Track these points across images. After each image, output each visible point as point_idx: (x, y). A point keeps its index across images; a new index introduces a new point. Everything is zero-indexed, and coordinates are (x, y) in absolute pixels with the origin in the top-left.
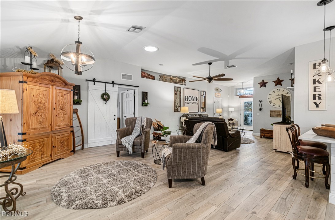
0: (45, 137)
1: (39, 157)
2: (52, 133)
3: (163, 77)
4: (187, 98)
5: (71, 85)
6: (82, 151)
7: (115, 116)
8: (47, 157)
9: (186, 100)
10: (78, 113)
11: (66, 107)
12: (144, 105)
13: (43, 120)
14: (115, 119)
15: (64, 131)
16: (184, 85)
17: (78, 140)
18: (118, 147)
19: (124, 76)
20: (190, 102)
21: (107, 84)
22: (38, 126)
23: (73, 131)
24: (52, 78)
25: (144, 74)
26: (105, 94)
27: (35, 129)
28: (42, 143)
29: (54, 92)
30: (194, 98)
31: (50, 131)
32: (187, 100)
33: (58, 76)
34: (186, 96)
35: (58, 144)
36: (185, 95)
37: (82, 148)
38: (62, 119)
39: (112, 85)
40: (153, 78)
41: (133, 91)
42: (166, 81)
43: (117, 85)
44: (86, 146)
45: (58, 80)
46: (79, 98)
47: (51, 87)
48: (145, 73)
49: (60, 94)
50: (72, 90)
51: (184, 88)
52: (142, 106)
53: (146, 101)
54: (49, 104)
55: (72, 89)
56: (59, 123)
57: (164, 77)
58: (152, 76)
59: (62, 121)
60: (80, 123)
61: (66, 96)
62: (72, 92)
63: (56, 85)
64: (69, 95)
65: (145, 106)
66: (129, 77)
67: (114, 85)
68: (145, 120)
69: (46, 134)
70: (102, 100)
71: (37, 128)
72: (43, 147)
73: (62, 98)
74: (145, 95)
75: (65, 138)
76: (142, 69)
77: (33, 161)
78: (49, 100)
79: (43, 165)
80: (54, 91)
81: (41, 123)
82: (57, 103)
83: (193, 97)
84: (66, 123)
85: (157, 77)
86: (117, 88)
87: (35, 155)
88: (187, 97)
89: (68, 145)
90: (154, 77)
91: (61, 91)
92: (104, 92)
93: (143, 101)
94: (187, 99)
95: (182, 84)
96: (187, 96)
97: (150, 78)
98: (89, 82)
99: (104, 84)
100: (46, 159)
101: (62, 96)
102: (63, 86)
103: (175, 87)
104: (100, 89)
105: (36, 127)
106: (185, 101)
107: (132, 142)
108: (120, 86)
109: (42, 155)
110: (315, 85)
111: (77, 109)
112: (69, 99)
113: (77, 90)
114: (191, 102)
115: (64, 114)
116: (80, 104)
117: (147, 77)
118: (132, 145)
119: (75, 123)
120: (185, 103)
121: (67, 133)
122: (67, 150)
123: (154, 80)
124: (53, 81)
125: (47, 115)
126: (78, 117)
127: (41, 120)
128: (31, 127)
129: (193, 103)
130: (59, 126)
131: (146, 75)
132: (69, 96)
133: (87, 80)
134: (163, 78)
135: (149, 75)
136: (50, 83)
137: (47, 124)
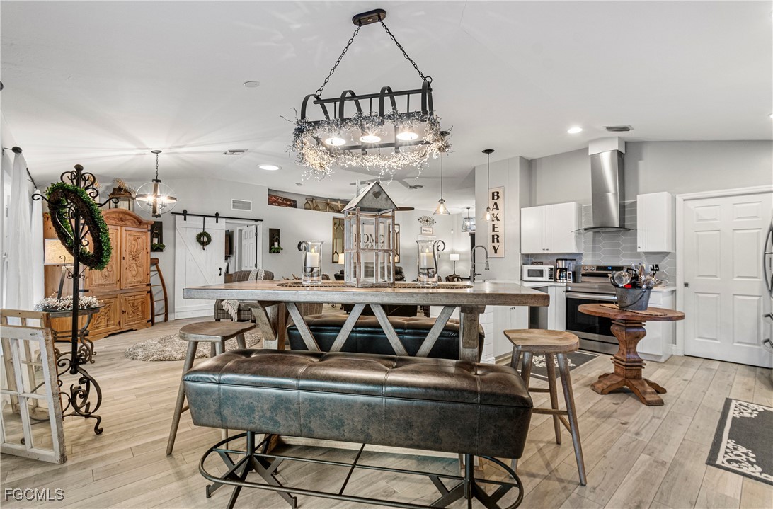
0: (111, 296)
1: (104, 323)
2: (121, 292)
3: (312, 201)
5: (147, 224)
6: (165, 323)
7: (220, 269)
8: (114, 324)
10: (159, 265)
11: (140, 255)
12: (273, 250)
13: (109, 274)
14: (220, 275)
15: (136, 290)
17: (159, 306)
18: (218, 313)
19: (236, 204)
21: (206, 218)
22: (103, 281)
23: (150, 292)
24: (121, 216)
25: (273, 198)
26: (204, 234)
27: (98, 285)
28: (108, 305)
29: (124, 236)
31: (118, 289)
33: (129, 212)
35: (129, 309)
37: (166, 320)
38: (134, 273)
39: (215, 219)
40: (293, 204)
41: (254, 227)
42: (316, 208)
43: (224, 220)
44: (171, 317)
45: (128, 217)
46: (161, 241)
47: (119, 228)
48: (275, 197)
49: (132, 238)
50: (148, 231)
52: (270, 252)
53: (276, 244)
54: (117, 252)
55: (150, 228)
56: (130, 279)
57: (314, 201)
58: (290, 200)
59: (134, 276)
60: (162, 280)
61: (140, 240)
62: (149, 233)
63: (126, 225)
64: (144, 237)
65: (274, 252)
66: (246, 205)
67: (219, 219)
68: (263, 274)
69: (114, 293)
70: (198, 244)
71: (101, 285)
72: (109, 310)
73: (134, 242)
74: (274, 235)
75: (138, 301)
76: (269, 190)
77: (97, 328)
78: (117, 246)
79: (110, 335)
80: (124, 232)
81: (106, 277)
82: (128, 250)
83: (371, 235)
84: (140, 279)
85: (300, 202)
86: (224, 224)
87: (100, 320)
89: (143, 312)
90: (295, 202)
91: (134, 233)
92: (202, 231)
93: (271, 244)
97: (286, 205)
98: (177, 216)
99: (202, 218)
100: (115, 328)
101: (135, 240)
102: (135, 226)
103: (334, 218)
104: (195, 225)
105: (100, 283)
107: (237, 305)
108: (229, 221)
109: (108, 321)
110: (493, 223)
111: (157, 259)
112: (145, 245)
113: (156, 230)
114: (367, 244)
115: (137, 266)
116: (162, 250)
117: (279, 204)
118: (236, 309)
119: (155, 280)
121: (142, 293)
122: (143, 319)
123: (296, 207)
124: (121, 220)
125: (114, 266)
126: (159, 271)
127: (106, 274)
128: (94, 283)
130: (131, 283)
131: (276, 199)
132: (145, 240)
133: (172, 213)
134: (313, 203)
135: (285, 199)
136: (119, 222)
137: (115, 278)
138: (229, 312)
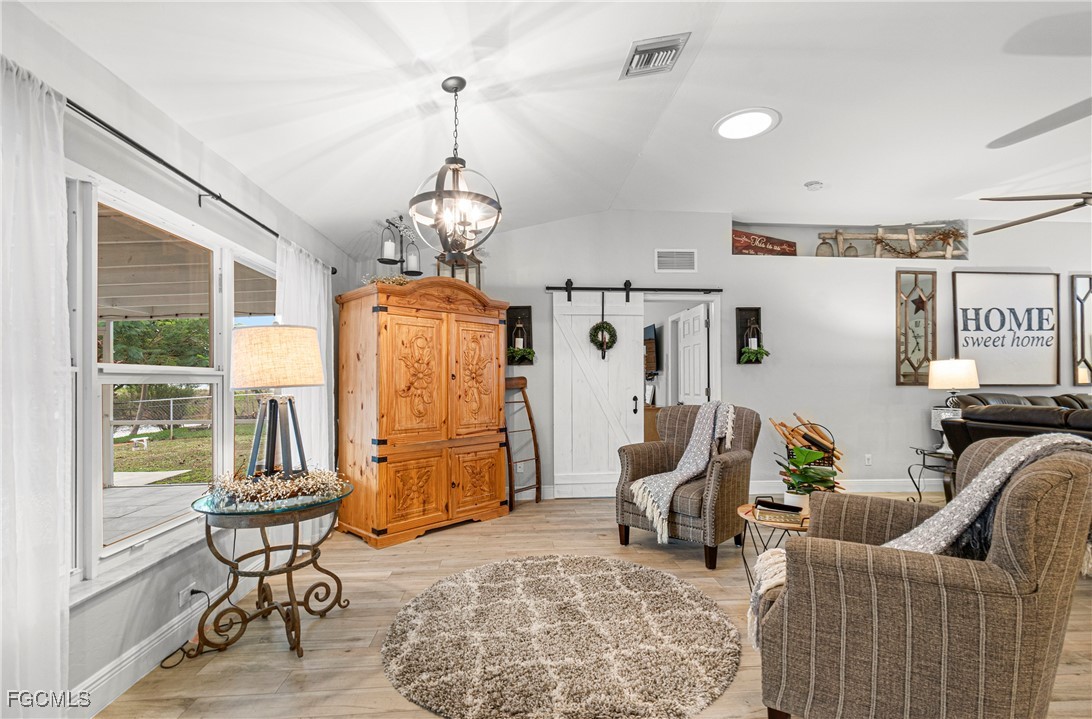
0: (431, 454)
1: (416, 508)
2: (448, 444)
3: (835, 239)
4: (977, 319)
5: (498, 308)
6: (534, 507)
7: (635, 399)
8: (437, 510)
9: (966, 328)
10: (527, 391)
11: (485, 371)
12: (745, 358)
13: (426, 409)
14: (635, 411)
15: (480, 441)
16: (954, 257)
17: (524, 471)
18: (623, 512)
19: (665, 260)
20: (994, 335)
21: (606, 293)
22: (415, 424)
23: (506, 444)
24: (448, 292)
25: (744, 239)
26: (603, 326)
27: (406, 431)
28: (424, 471)
29: (454, 330)
30: (1021, 314)
31: (444, 438)
32: (978, 328)
33: (466, 285)
34: (965, 311)
35: (464, 478)
36: (960, 305)
37: (538, 499)
38: (475, 406)
39: (624, 294)
40: (789, 249)
41: (702, 309)
42: (850, 251)
43: (641, 294)
44: (548, 493)
45: (462, 295)
46: (529, 344)
47: (444, 315)
48: (748, 236)
49: (469, 337)
50: (501, 322)
51: (954, 274)
52: (739, 362)
53: (753, 343)
54: (440, 363)
55: (504, 317)
56: (467, 419)
57: (840, 238)
58: (781, 243)
59: (475, 413)
60: (531, 419)
61: (485, 341)
62: (503, 328)
63: (456, 311)
64: (492, 335)
65: (749, 362)
66: (686, 260)
67: (631, 294)
68: (731, 416)
69: (436, 447)
70: (593, 348)
71: (412, 430)
72: (427, 481)
73: (473, 345)
74: (748, 321)
75: (483, 462)
76: (735, 223)
77: (404, 517)
78: (440, 351)
79: (428, 532)
80: (454, 325)
81: (420, 415)
82: (462, 361)
83: (1012, 311)
84: (487, 419)
85: (803, 241)
86: (641, 305)
87: (409, 502)
88: (971, 314)
89: (492, 484)
90: (792, 245)
91: (473, 327)
92: (599, 320)
93: (742, 343)
94: (972, 325)
95: (944, 257)
96: (977, 311)
97: (772, 252)
98: (556, 294)
99: (599, 293)
100: (436, 516)
101: (475, 340)
102: (475, 312)
103: (900, 273)
104: (585, 310)
105: (410, 426)
106: (962, 335)
107: (666, 499)
108: (651, 296)
109: (424, 502)
111: (524, 378)
112: (494, 349)
113: (518, 321)
114: (1000, 334)
115: (480, 393)
116: (531, 362)
117: (757, 251)
118: (665, 508)
119: (518, 421)
120: (961, 341)
121: (489, 447)
122: (492, 498)
123: (795, 255)
124: (449, 300)
125: (435, 394)
126: (526, 401)
127: (421, 408)
128: (397, 427)
129: (1016, 339)
130: (467, 426)
131: (748, 240)
132: (496, 339)
133: (548, 288)
134: (835, 242)
135: (769, 240)
136: (443, 305)
137: (437, 418)
138: (648, 514)
